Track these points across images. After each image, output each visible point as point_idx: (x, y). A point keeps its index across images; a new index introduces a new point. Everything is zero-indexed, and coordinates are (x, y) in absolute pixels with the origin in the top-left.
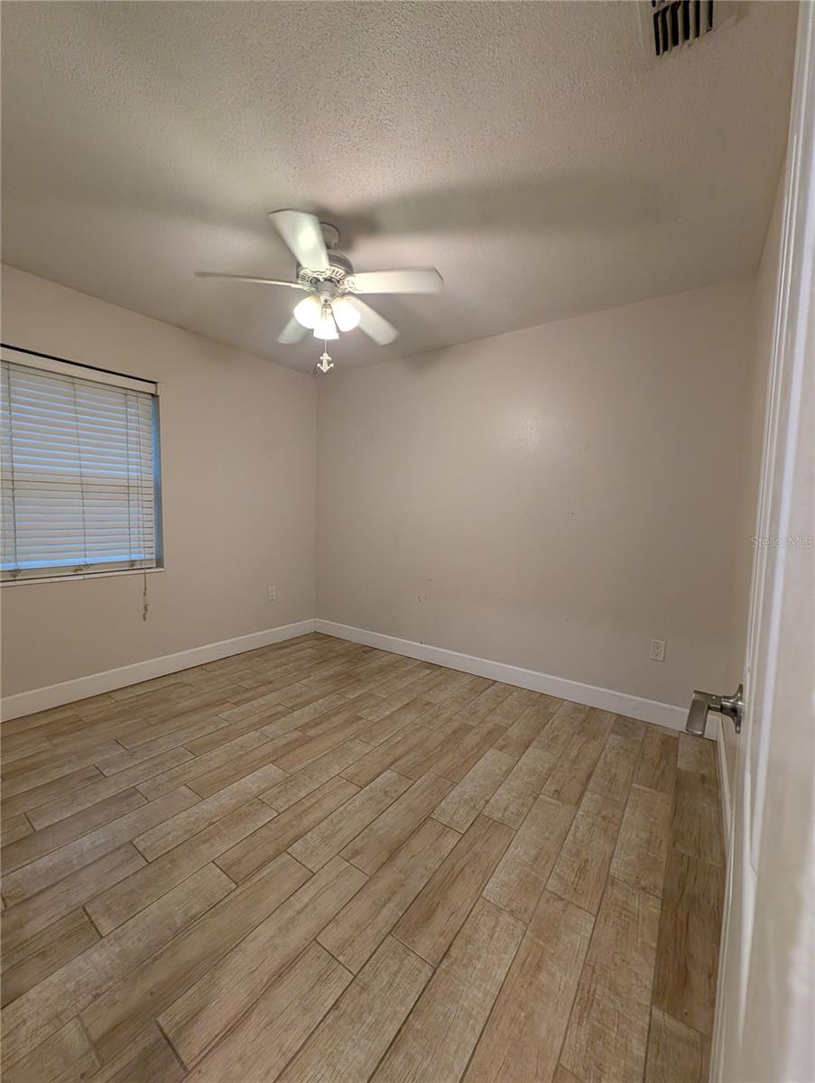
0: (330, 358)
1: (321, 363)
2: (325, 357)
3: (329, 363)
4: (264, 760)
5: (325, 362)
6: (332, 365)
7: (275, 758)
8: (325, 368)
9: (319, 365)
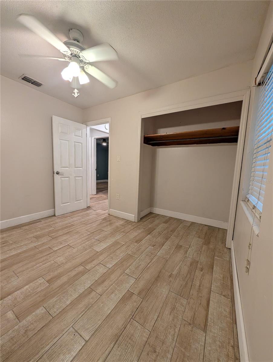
0: (78, 91)
1: (74, 93)
2: (76, 91)
3: (78, 93)
4: (101, 253)
5: (76, 93)
6: (79, 94)
7: (97, 255)
8: (76, 95)
9: (73, 94)
